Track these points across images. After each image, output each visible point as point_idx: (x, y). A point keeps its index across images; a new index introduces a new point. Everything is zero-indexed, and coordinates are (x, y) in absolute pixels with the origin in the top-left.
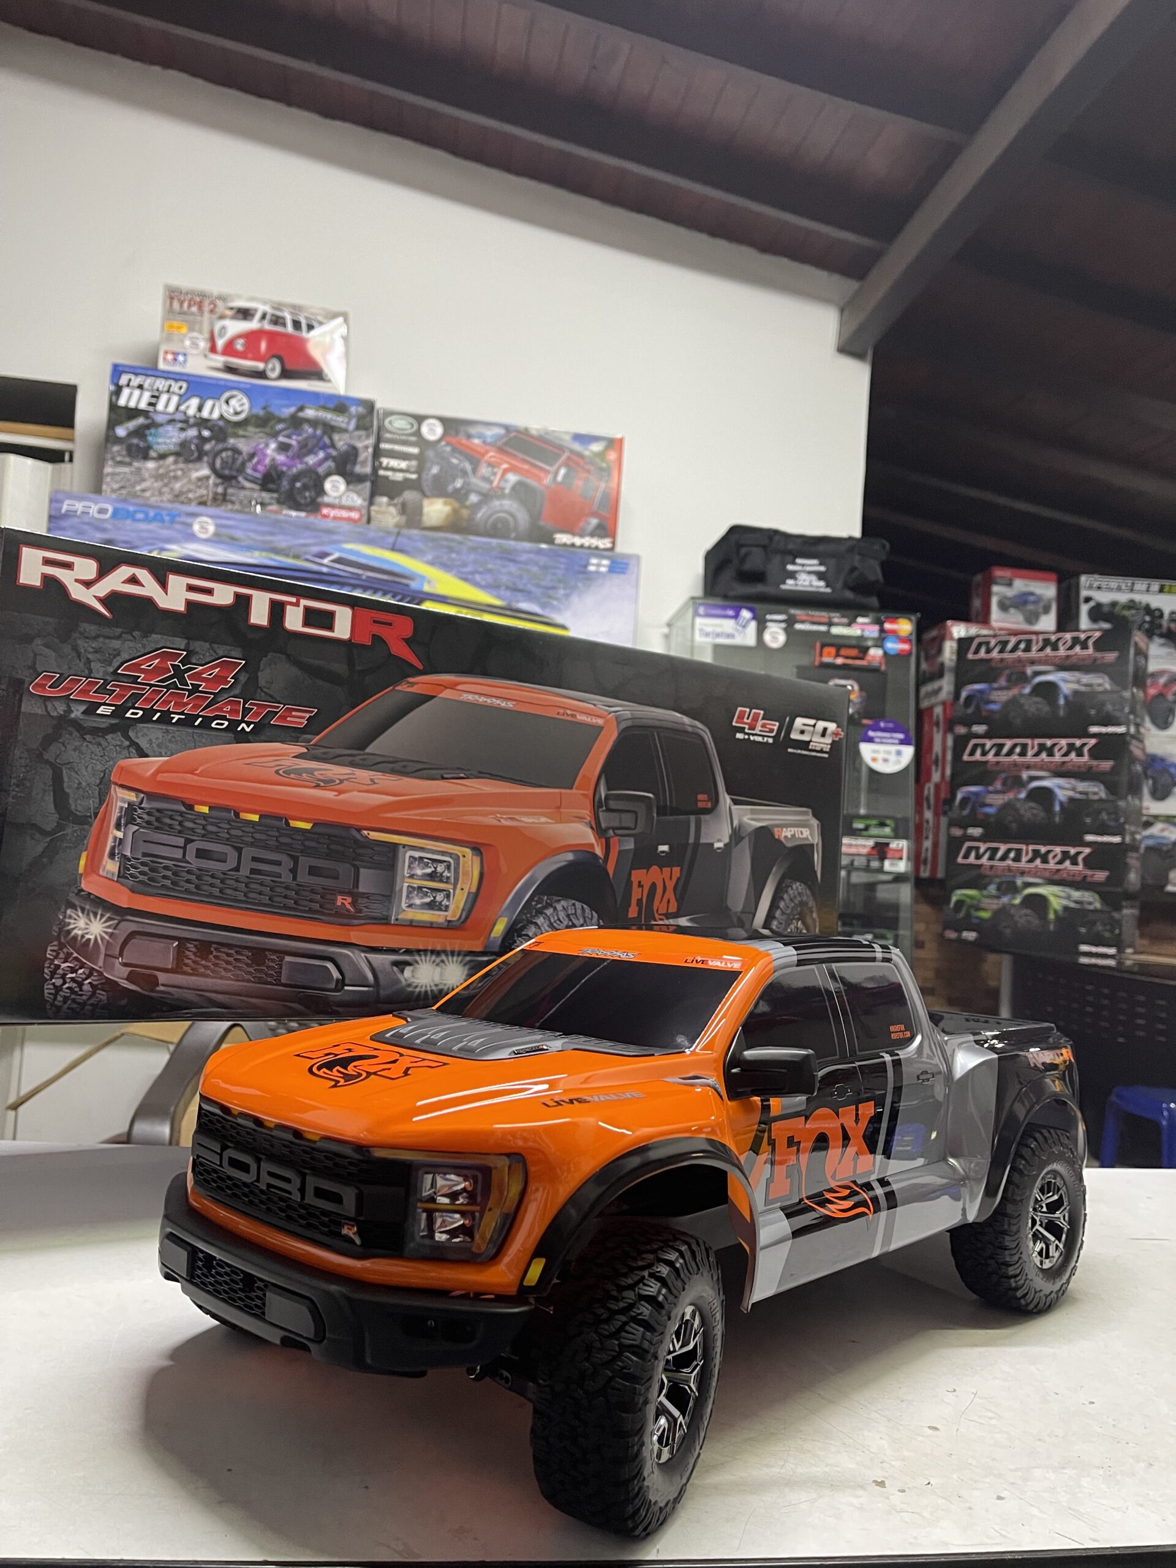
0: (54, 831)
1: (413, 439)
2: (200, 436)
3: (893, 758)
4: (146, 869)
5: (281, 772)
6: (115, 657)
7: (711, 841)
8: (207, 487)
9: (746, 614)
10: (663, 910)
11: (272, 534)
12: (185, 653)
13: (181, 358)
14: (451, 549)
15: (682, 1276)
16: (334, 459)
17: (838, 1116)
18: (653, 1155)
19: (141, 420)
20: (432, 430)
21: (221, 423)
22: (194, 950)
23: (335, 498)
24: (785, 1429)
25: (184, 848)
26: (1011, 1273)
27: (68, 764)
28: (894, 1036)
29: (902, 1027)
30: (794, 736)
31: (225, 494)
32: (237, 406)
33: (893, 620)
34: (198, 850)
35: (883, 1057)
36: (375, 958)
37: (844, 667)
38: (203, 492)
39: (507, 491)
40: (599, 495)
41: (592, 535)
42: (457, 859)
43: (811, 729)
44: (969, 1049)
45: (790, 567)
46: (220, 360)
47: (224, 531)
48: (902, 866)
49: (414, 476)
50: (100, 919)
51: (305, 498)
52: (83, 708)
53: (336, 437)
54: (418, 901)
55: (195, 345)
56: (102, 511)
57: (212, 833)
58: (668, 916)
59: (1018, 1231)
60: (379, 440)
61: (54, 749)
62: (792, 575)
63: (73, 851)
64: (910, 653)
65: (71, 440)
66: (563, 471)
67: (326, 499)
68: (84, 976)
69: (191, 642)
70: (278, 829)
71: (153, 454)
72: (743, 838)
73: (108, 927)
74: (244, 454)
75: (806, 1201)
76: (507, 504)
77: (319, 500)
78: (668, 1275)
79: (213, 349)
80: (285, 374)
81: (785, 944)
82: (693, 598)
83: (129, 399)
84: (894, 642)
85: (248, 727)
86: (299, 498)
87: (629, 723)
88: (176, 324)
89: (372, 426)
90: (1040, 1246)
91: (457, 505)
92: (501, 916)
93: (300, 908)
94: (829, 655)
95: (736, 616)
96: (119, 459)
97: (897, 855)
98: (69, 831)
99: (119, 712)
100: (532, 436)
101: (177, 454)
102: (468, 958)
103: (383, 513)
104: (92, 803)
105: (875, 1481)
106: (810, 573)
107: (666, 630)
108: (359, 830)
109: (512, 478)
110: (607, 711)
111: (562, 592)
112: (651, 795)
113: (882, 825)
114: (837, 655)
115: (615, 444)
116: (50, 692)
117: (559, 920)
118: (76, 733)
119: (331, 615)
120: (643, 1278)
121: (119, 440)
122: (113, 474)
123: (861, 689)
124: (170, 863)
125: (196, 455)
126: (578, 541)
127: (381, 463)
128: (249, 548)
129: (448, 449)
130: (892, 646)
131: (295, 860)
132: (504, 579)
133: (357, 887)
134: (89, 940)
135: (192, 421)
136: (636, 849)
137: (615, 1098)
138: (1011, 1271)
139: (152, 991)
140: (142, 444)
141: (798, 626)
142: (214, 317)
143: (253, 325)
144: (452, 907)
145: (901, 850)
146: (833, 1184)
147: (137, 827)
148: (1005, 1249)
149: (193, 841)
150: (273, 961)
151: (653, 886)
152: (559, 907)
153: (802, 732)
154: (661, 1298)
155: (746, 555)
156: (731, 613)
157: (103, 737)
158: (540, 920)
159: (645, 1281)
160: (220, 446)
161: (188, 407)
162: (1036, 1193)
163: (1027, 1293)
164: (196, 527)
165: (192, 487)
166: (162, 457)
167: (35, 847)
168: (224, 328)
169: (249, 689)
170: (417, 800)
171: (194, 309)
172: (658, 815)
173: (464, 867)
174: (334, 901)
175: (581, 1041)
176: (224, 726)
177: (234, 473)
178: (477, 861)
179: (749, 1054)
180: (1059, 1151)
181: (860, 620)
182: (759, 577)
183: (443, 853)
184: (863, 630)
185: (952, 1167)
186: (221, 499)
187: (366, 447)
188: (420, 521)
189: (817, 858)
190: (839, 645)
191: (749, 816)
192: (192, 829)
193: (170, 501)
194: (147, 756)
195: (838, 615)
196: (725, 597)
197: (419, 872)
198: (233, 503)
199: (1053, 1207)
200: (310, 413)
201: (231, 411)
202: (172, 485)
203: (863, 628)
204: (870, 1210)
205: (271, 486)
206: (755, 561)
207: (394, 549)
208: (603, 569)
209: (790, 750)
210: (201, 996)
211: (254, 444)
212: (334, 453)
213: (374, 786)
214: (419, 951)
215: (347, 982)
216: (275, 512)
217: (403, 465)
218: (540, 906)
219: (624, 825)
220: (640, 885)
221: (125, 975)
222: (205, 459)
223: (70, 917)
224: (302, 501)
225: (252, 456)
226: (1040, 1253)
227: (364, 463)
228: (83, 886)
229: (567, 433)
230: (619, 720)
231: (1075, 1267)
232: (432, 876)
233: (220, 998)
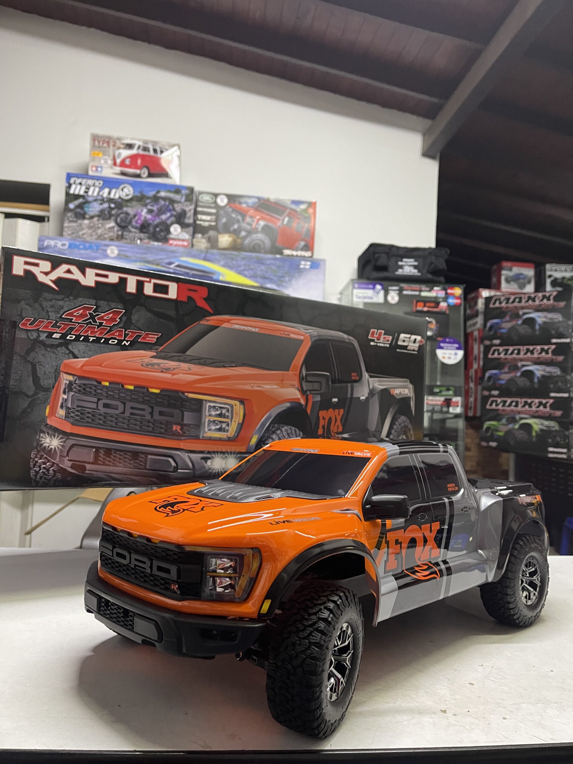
0: (34, 395)
1: (213, 205)
2: (110, 207)
3: (453, 357)
4: (79, 413)
5: (144, 365)
6: (61, 309)
7: (358, 396)
8: (114, 232)
9: (378, 287)
10: (335, 431)
11: (145, 254)
12: (95, 307)
13: (99, 169)
14: (232, 259)
15: (341, 608)
16: (175, 216)
17: (421, 529)
18: (326, 548)
19: (81, 200)
20: (222, 201)
21: (120, 200)
22: (103, 453)
23: (176, 235)
24: (396, 684)
25: (97, 403)
26: (511, 607)
27: (39, 362)
28: (450, 489)
29: (454, 485)
30: (400, 343)
31: (122, 235)
32: (127, 192)
33: (452, 288)
34: (104, 404)
35: (444, 500)
36: (192, 456)
37: (428, 312)
38: (111, 234)
39: (260, 229)
40: (305, 230)
41: (302, 250)
42: (232, 407)
43: (408, 339)
44: (488, 496)
45: (400, 263)
46: (118, 169)
47: (122, 253)
48: (458, 410)
49: (214, 224)
50: (57, 438)
51: (161, 235)
52: (46, 335)
53: (176, 205)
54: (213, 428)
55: (106, 162)
56: (63, 245)
57: (110, 395)
58: (338, 433)
59: (514, 586)
60: (196, 206)
61: (32, 355)
62: (401, 267)
63: (43, 405)
64: (460, 305)
65: (48, 211)
66: (287, 219)
67: (171, 236)
68: (49, 466)
69: (98, 301)
70: (143, 393)
71: (87, 216)
72: (374, 394)
73: (61, 442)
74: (131, 215)
75: (405, 571)
76: (260, 236)
77: (168, 236)
78: (333, 607)
79: (115, 164)
80: (150, 175)
81: (394, 444)
82: (352, 280)
83: (75, 190)
84: (453, 299)
85: (127, 342)
86: (158, 236)
87: (317, 338)
88: (96, 152)
89: (192, 199)
90: (525, 593)
91: (235, 237)
92: (255, 434)
93: (155, 431)
94: (420, 306)
95: (374, 288)
96: (71, 219)
97: (456, 405)
98: (40, 395)
99: (64, 336)
100: (271, 202)
101: (99, 216)
102: (239, 455)
103: (199, 242)
104: (51, 381)
105: (441, 710)
106: (410, 266)
107: (339, 296)
108: (183, 393)
109: (262, 223)
110: (305, 332)
111: (287, 279)
112: (328, 374)
113: (448, 390)
114: (425, 306)
115: (312, 205)
116: (29, 327)
117: (283, 436)
118: (42, 348)
119: (167, 287)
120: (321, 609)
121: (70, 210)
122: (68, 227)
123: (437, 322)
124: (90, 410)
125: (108, 216)
126: (295, 253)
127: (197, 218)
128: (135, 261)
129: (230, 210)
130: (452, 301)
131: (152, 408)
132: (259, 273)
133: (183, 421)
134: (51, 449)
135: (105, 200)
136: (321, 401)
137: (306, 520)
138: (511, 606)
139: (83, 473)
140: (82, 212)
141: (405, 292)
142: (115, 148)
143: (134, 152)
144: (230, 430)
145: (457, 402)
146: (419, 563)
147: (73, 393)
148: (507, 595)
149: (101, 399)
150: (142, 458)
151: (330, 419)
152: (283, 430)
153: (404, 341)
154: (330, 619)
155: (378, 258)
156: (371, 286)
157: (56, 349)
158: (274, 436)
159: (322, 611)
160: (120, 211)
161: (103, 193)
162: (523, 567)
163: (519, 617)
164: (109, 252)
165: (106, 232)
166: (92, 217)
167: (24, 403)
168: (120, 154)
169: (127, 324)
170: (210, 378)
171: (105, 145)
172: (332, 383)
173: (235, 410)
174: (172, 428)
175: (290, 493)
176: (115, 343)
177: (126, 225)
178: (242, 407)
179: (375, 498)
180: (535, 546)
181: (436, 288)
182: (384, 268)
183: (225, 404)
184: (437, 294)
185: (481, 555)
186: (121, 238)
187: (190, 210)
188: (217, 246)
189: (412, 404)
190: (426, 301)
191: (378, 383)
192: (101, 394)
193: (97, 239)
194: (77, 358)
195: (424, 286)
196: (368, 279)
197: (213, 413)
198: (126, 239)
199: (532, 574)
200: (163, 194)
201: (124, 194)
202: (97, 231)
203: (437, 292)
204: (438, 576)
205: (144, 230)
206: (383, 261)
207: (205, 259)
208: (307, 267)
209: (398, 350)
210: (108, 475)
211: (136, 210)
212: (174, 213)
213: (190, 371)
214: (214, 452)
215: (179, 467)
216: (147, 243)
217: (208, 218)
218: (274, 429)
219: (315, 388)
220: (324, 418)
221: (70, 465)
222: (112, 218)
223: (42, 437)
224: (160, 237)
225: (135, 216)
226: (526, 597)
227: (189, 218)
228: (48, 422)
229: (289, 200)
230: (311, 336)
231: (544, 604)
232: (220, 415)
233: (117, 476)
